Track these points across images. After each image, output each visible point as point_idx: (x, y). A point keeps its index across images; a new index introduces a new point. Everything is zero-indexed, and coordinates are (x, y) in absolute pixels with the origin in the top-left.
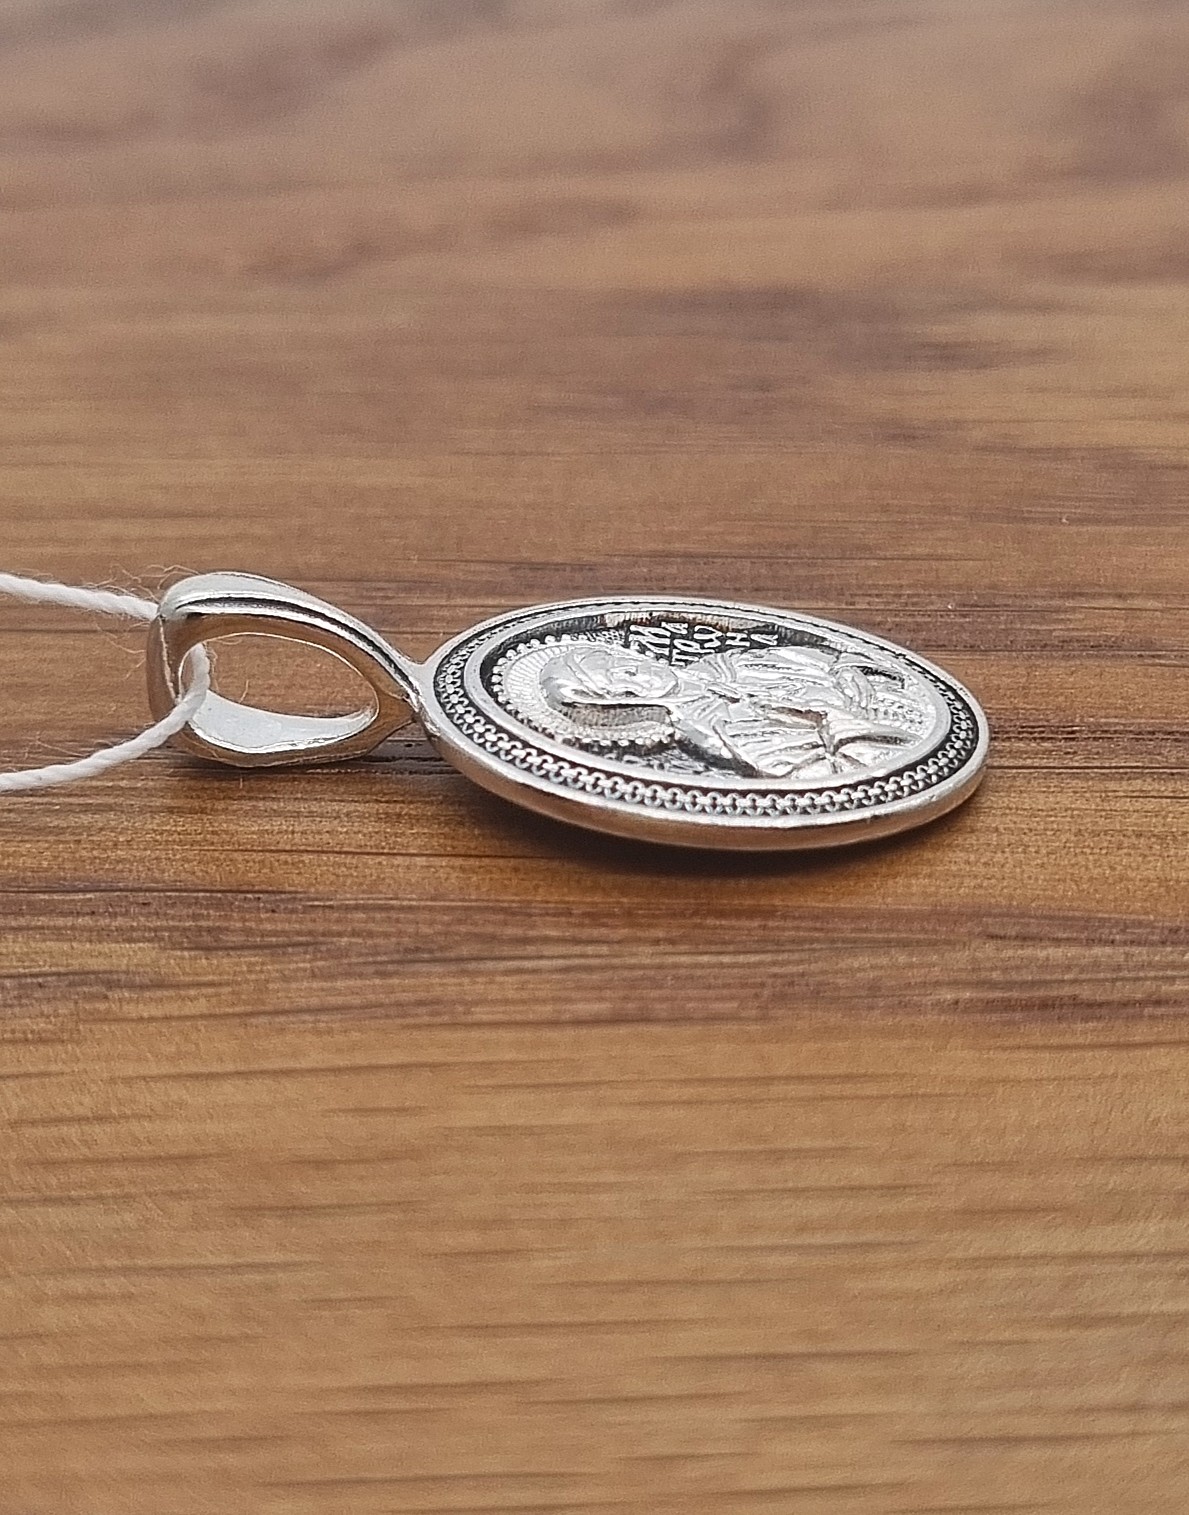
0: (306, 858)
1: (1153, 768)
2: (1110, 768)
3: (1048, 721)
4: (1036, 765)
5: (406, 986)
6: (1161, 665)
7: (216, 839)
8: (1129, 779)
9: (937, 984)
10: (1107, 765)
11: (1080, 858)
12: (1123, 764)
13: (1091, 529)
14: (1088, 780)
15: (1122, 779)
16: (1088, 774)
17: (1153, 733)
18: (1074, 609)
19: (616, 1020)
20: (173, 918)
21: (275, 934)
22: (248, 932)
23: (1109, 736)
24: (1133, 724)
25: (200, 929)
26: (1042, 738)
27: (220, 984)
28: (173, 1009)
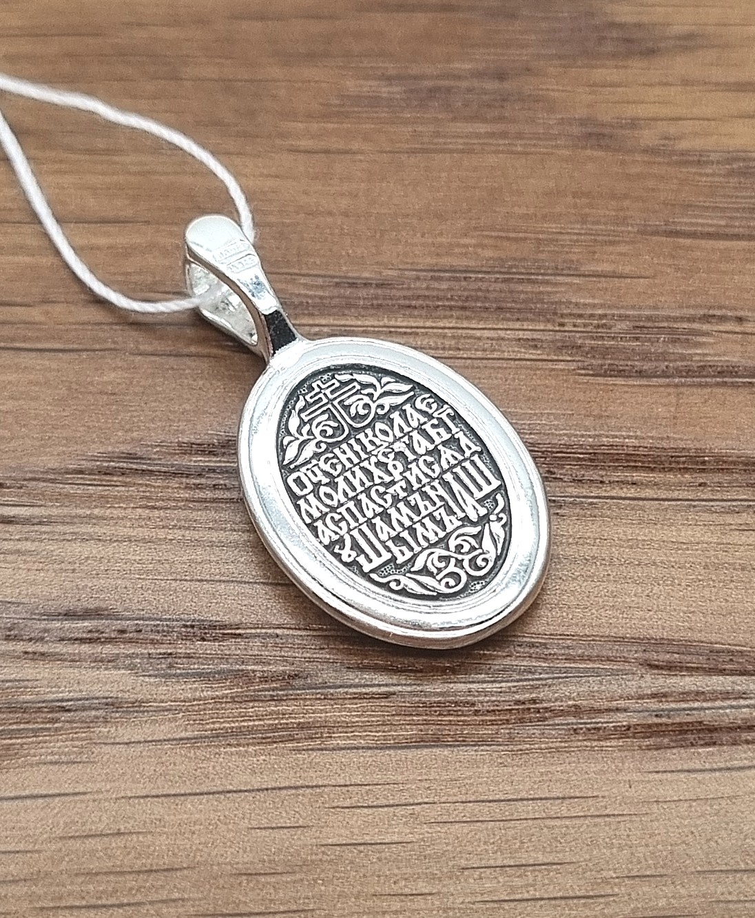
0: (220, 587)
2: (727, 500)
4: (680, 497)
8: (739, 512)
11: (706, 591)
12: (736, 497)
14: (713, 513)
15: (734, 511)
16: (714, 506)
18: (707, 334)
23: (728, 466)
24: (743, 455)
26: (684, 468)
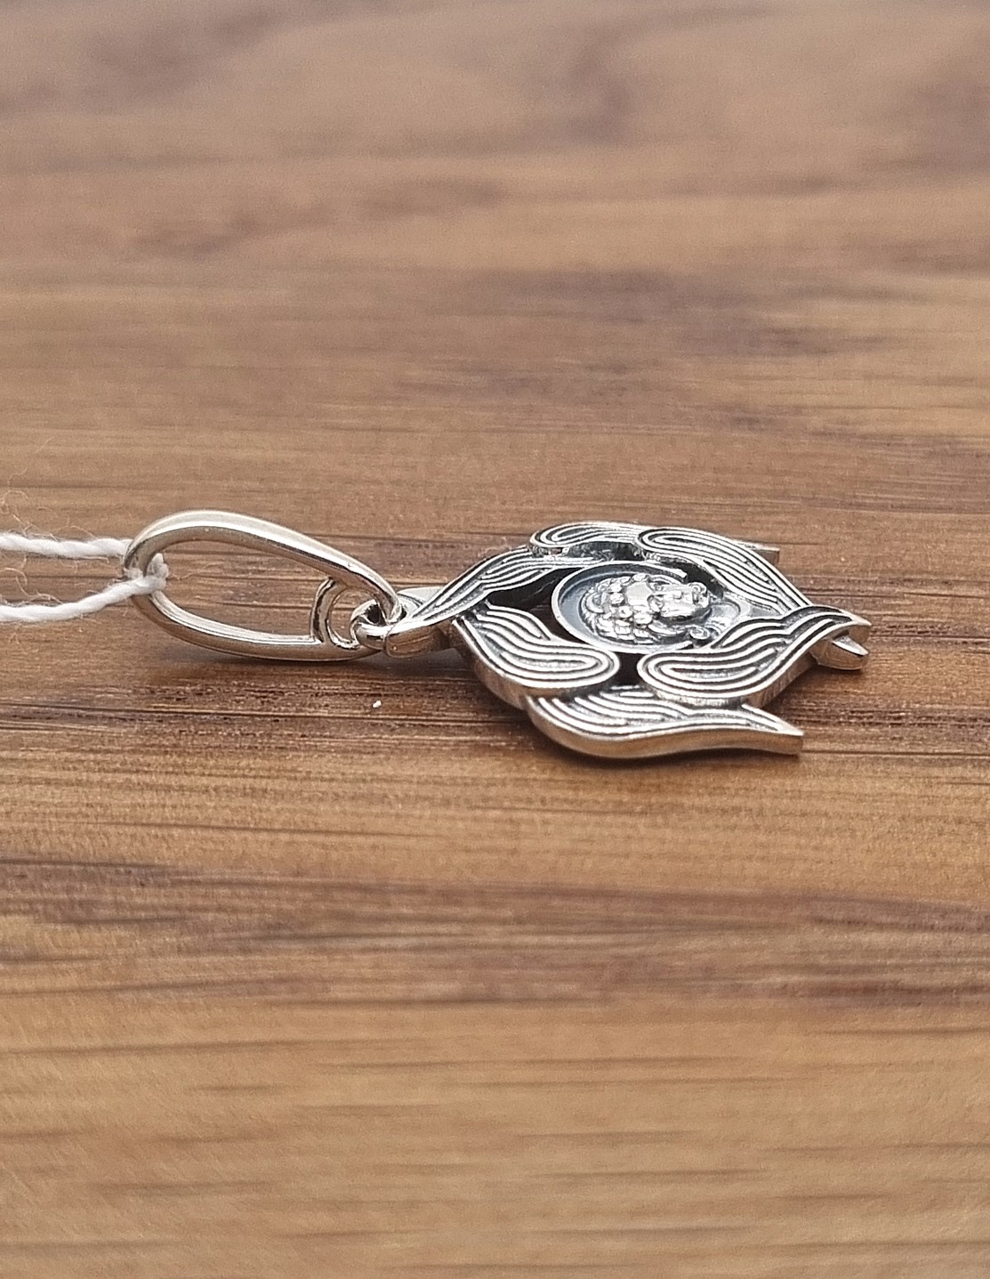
0: (176, 832)
1: (974, 755)
2: (933, 754)
3: (876, 706)
4: (863, 750)
5: (266, 963)
6: (984, 652)
7: (90, 811)
8: (951, 765)
9: (768, 968)
10: (931, 751)
11: (904, 845)
12: (945, 751)
13: (920, 516)
14: (912, 766)
15: (944, 765)
16: (912, 760)
17: (975, 720)
18: (902, 595)
19: (465, 1000)
20: (48, 890)
21: (144, 908)
22: (117, 905)
23: (933, 722)
24: (956, 710)
25: (72, 902)
26: (870, 723)
27: (91, 958)
28: (45, 982)
